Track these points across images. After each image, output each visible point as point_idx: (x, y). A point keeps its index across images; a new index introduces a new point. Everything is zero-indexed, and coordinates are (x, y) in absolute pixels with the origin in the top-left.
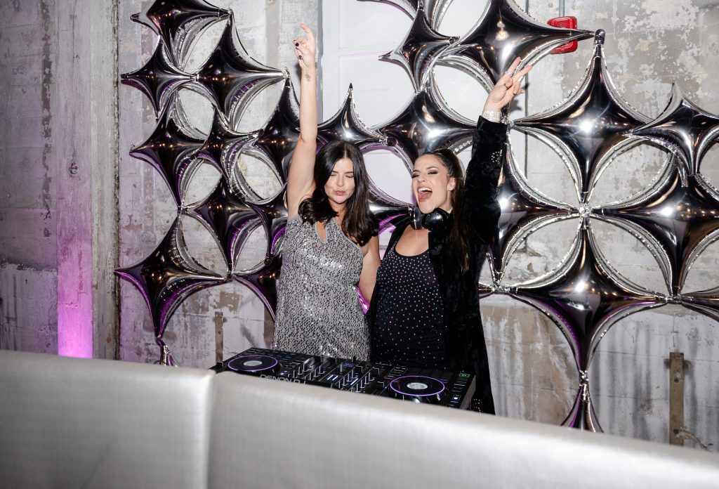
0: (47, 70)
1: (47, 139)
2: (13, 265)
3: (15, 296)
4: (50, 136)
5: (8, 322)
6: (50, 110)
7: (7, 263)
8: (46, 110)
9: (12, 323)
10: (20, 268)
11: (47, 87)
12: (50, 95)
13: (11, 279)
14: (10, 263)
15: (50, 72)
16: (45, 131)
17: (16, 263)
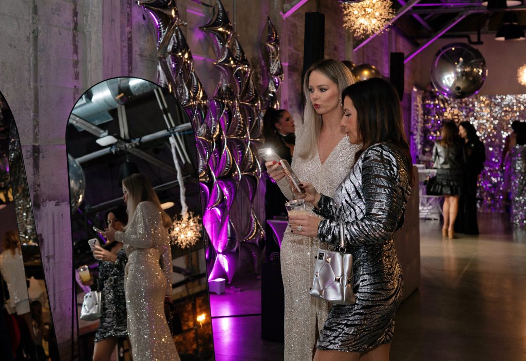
0: (75, 18)
1: (76, 81)
2: (52, 202)
3: (54, 233)
4: (78, 79)
5: (48, 262)
6: (79, 55)
7: (47, 201)
8: (75, 55)
9: (51, 260)
10: (57, 204)
11: (76, 34)
12: (78, 42)
13: (50, 217)
14: (50, 200)
15: (77, 20)
16: (75, 74)
17: (54, 200)
